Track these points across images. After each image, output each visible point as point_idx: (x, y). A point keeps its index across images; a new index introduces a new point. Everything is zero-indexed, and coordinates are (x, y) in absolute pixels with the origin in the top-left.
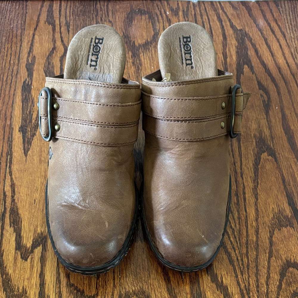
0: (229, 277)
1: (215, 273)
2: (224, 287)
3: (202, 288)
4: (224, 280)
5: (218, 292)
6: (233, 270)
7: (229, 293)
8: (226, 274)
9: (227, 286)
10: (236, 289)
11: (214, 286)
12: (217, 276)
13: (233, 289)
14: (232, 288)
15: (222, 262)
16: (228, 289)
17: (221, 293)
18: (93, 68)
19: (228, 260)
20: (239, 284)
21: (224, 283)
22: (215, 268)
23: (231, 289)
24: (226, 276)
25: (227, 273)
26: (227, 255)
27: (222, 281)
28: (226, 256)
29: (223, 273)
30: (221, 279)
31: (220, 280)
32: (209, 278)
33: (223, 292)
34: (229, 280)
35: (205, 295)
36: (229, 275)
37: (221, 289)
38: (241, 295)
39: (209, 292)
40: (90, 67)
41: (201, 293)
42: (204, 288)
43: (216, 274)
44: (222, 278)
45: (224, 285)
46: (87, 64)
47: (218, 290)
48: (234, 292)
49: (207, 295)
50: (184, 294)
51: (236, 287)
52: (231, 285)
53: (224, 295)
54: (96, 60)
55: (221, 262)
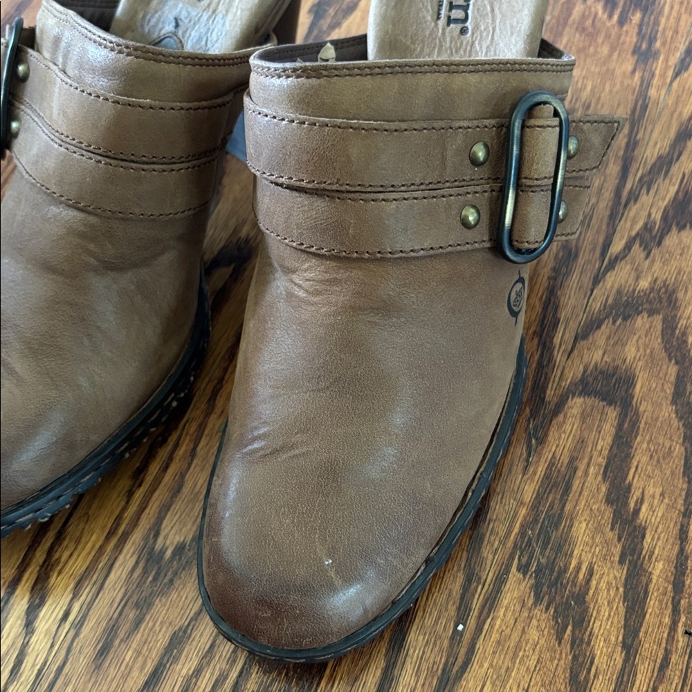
0: (663, 507)
1: (627, 482)
2: (635, 527)
3: (568, 507)
4: (644, 509)
5: (610, 535)
6: (684, 493)
7: (642, 550)
8: (657, 496)
9: (645, 529)
10: (669, 547)
11: (607, 513)
12: (629, 492)
13: (660, 543)
14: (659, 539)
15: (661, 460)
16: (643, 537)
17: (619, 539)
19: (683, 462)
20: (684, 536)
21: (641, 516)
22: (633, 470)
23: (653, 539)
24: (656, 501)
25: (662, 494)
26: (686, 449)
27: (637, 511)
28: (683, 449)
29: (651, 492)
30: (636, 504)
31: (632, 505)
32: (604, 489)
33: (626, 540)
34: (660, 514)
35: (571, 526)
36: (666, 501)
37: (622, 530)
38: (676, 567)
39: (584, 525)
41: (560, 516)
42: (575, 507)
43: (630, 485)
44: (641, 501)
45: (639, 521)
47: (612, 529)
48: (656, 552)
49: (574, 529)
50: (512, 501)
51: (671, 541)
52: (659, 530)
53: (624, 547)
55: (658, 461)
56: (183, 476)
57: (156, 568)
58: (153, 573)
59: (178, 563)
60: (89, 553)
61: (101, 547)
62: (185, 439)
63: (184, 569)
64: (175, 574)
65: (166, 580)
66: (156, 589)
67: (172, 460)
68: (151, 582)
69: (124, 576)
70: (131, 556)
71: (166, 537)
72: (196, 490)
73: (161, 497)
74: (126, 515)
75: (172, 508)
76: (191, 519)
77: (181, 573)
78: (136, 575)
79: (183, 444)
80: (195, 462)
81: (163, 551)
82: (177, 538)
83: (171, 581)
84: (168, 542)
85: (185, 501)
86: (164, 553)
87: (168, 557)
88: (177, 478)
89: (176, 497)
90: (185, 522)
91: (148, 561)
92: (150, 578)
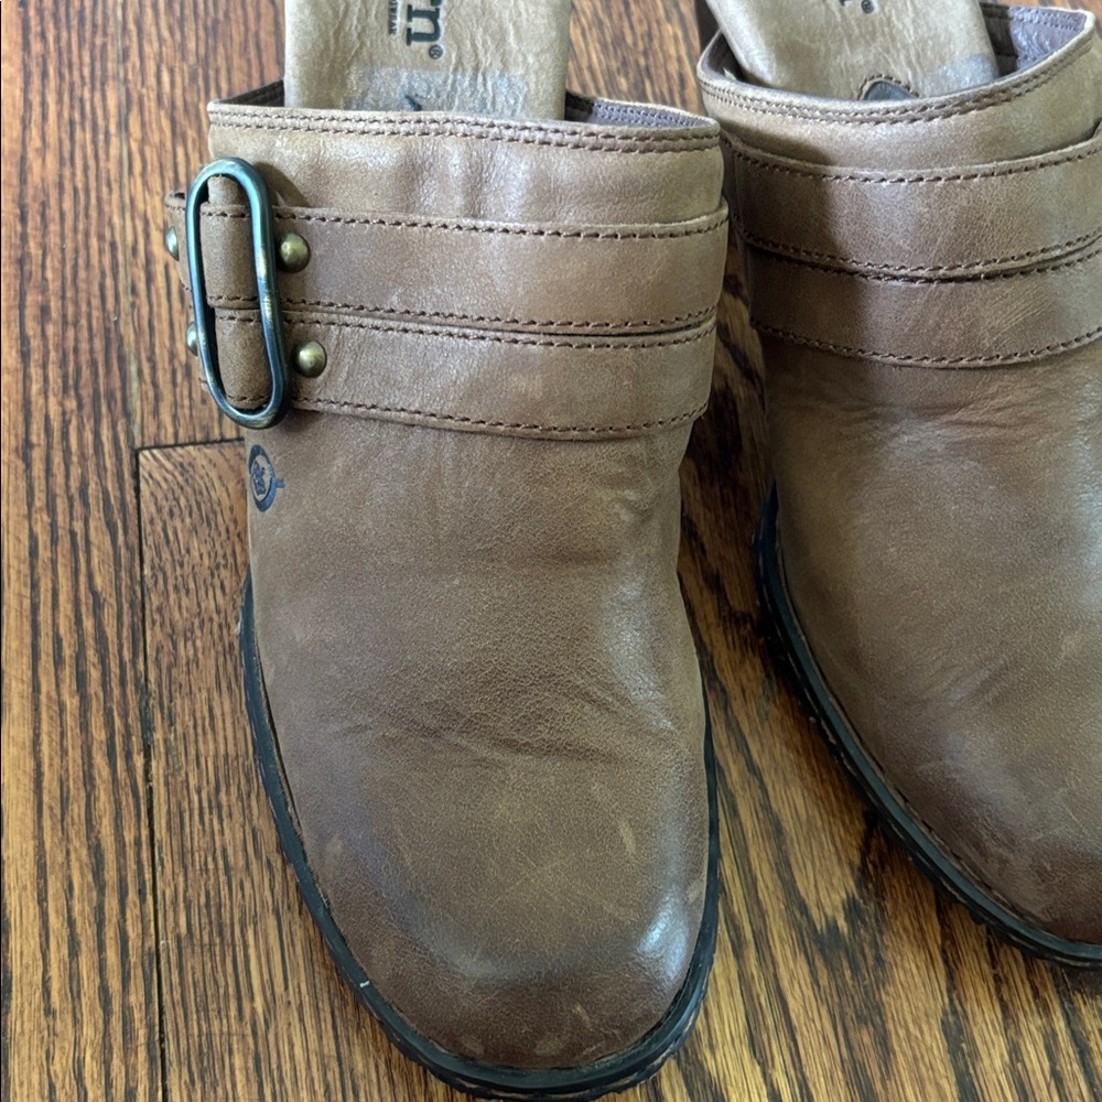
18: (422, 47)
40: (409, 43)
46: (391, 31)
54: (432, 9)
56: (767, 807)
57: (842, 954)
58: (845, 964)
59: (866, 930)
60: (731, 993)
61: (741, 976)
62: (724, 755)
63: (881, 932)
64: (875, 945)
65: (871, 962)
66: (867, 982)
67: (732, 796)
68: (852, 978)
69: (809, 993)
70: (795, 960)
71: (819, 905)
72: (804, 818)
73: (763, 855)
74: (736, 909)
75: (792, 861)
76: (830, 860)
77: (882, 940)
78: (824, 981)
79: (727, 764)
80: (766, 779)
81: (833, 927)
82: (835, 897)
83: (879, 960)
84: (829, 912)
85: (802, 841)
86: (836, 927)
87: (846, 930)
88: (761, 816)
89: (784, 842)
90: (828, 870)
91: (822, 951)
92: (848, 973)
